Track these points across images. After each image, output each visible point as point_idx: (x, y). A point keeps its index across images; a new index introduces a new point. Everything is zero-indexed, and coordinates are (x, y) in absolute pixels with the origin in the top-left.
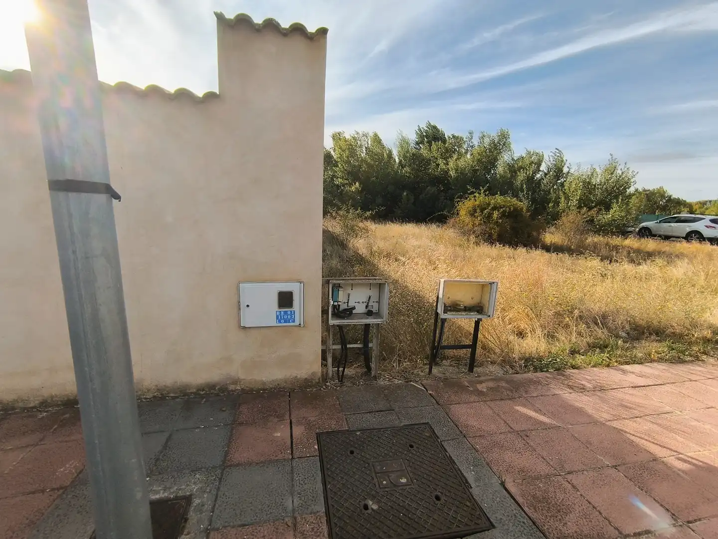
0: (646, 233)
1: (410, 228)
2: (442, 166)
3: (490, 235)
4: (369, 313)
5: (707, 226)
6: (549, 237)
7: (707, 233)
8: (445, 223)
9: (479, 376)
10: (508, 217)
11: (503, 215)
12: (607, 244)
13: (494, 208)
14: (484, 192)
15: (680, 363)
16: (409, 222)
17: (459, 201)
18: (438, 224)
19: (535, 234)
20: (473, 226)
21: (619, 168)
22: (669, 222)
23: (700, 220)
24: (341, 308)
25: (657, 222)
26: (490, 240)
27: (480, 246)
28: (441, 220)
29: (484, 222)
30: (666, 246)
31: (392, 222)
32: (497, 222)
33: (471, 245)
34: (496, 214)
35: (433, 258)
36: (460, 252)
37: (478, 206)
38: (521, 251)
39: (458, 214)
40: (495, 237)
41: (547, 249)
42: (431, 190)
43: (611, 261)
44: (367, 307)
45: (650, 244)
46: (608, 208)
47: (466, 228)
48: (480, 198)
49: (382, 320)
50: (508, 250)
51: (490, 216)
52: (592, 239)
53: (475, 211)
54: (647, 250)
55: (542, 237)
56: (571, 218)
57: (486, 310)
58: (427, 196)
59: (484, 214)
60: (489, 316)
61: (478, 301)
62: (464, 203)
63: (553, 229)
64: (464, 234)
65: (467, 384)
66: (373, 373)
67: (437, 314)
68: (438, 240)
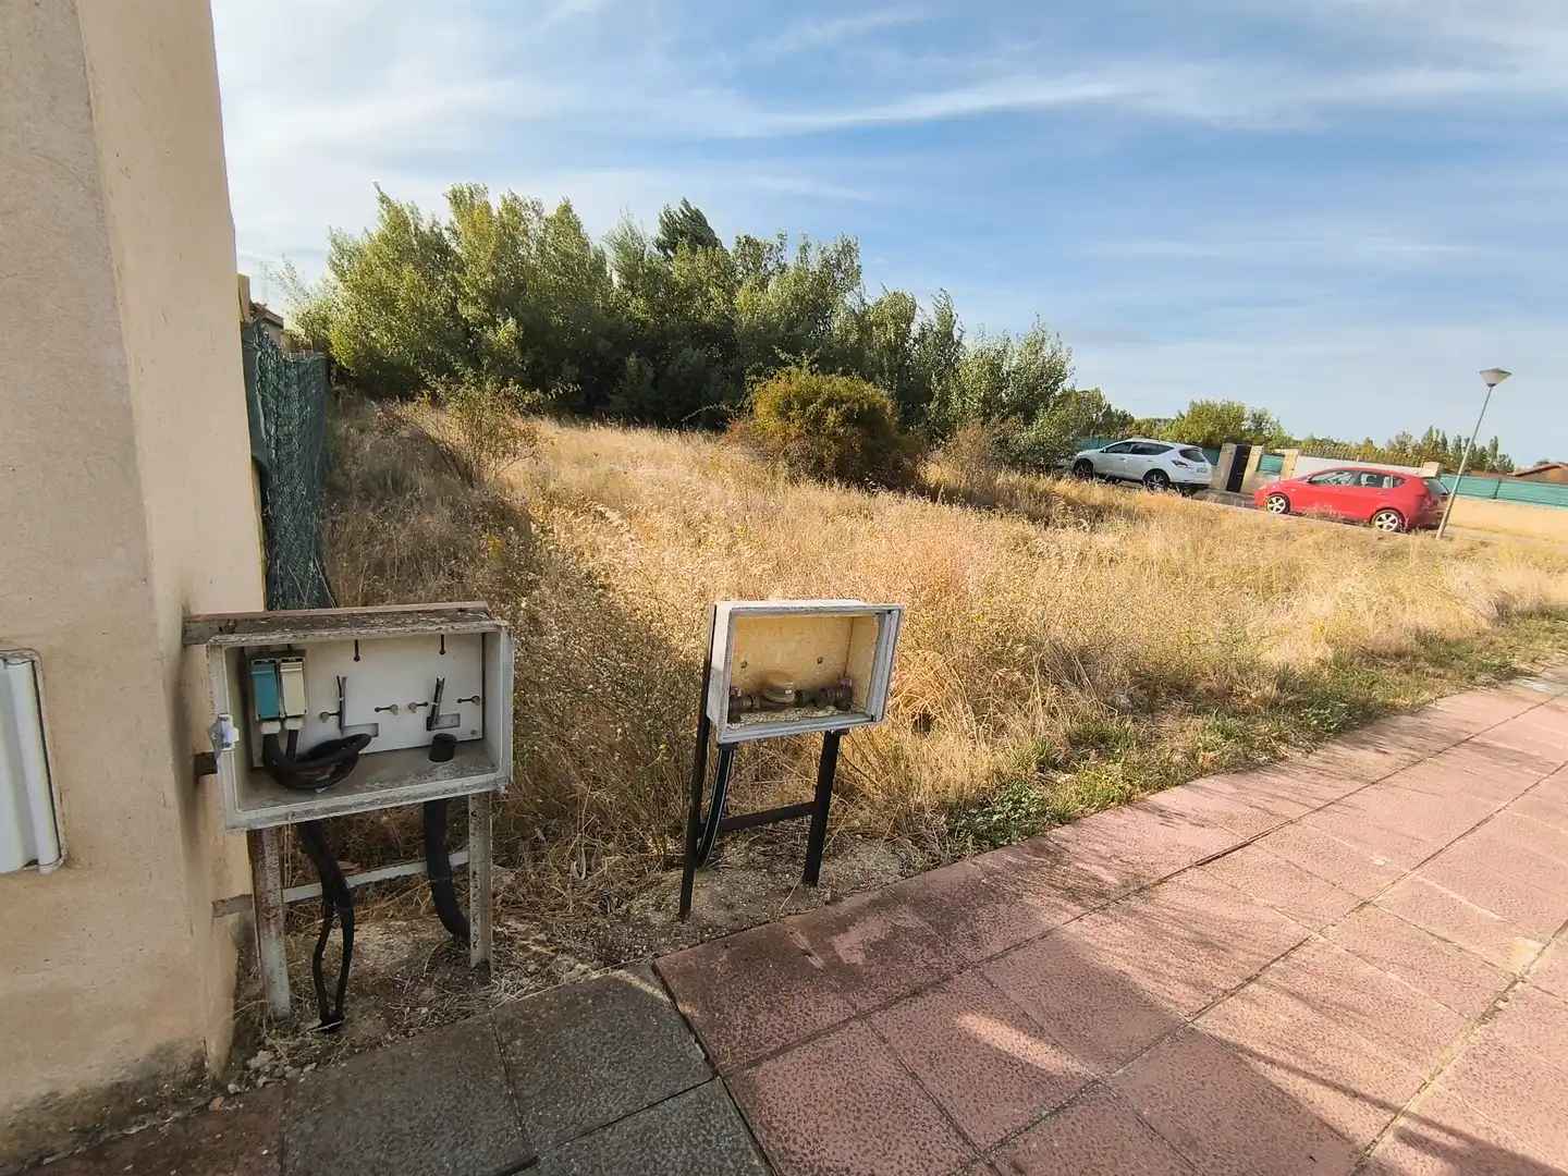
0: (1085, 469)
1: (644, 441)
2: (719, 303)
3: (820, 463)
4: (442, 749)
5: (1174, 462)
6: (936, 471)
7: (1175, 474)
8: (724, 430)
9: (835, 900)
10: (857, 422)
11: (847, 419)
12: (1031, 489)
13: (829, 402)
14: (810, 364)
15: (1251, 770)
16: (643, 424)
17: (753, 382)
18: (706, 432)
19: (907, 463)
20: (784, 439)
21: (1048, 344)
22: (1120, 452)
23: (1164, 451)
24: (306, 742)
25: (1102, 452)
26: (820, 471)
27: (798, 486)
28: (715, 424)
29: (808, 431)
30: (1117, 496)
31: (602, 422)
32: (835, 433)
33: (781, 484)
34: (832, 416)
35: (698, 515)
36: (756, 497)
37: (795, 396)
38: (885, 497)
39: (751, 411)
40: (829, 465)
41: (931, 493)
42: (694, 355)
43: (1047, 524)
44: (431, 722)
45: (1097, 492)
46: (1029, 418)
47: (770, 445)
48: (801, 377)
49: (491, 776)
50: (856, 497)
51: (818, 419)
52: (1005, 478)
53: (789, 406)
54: (1092, 501)
55: (921, 470)
56: (970, 436)
57: (861, 697)
58: (682, 370)
59: (807, 415)
60: (872, 719)
61: (839, 669)
62: (765, 386)
63: (939, 454)
64: (765, 456)
65: (803, 942)
66: (476, 955)
67: (705, 725)
68: (706, 470)
